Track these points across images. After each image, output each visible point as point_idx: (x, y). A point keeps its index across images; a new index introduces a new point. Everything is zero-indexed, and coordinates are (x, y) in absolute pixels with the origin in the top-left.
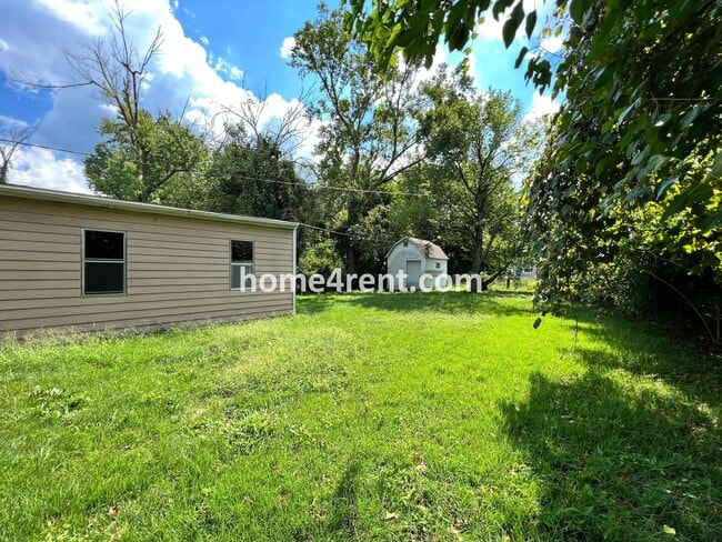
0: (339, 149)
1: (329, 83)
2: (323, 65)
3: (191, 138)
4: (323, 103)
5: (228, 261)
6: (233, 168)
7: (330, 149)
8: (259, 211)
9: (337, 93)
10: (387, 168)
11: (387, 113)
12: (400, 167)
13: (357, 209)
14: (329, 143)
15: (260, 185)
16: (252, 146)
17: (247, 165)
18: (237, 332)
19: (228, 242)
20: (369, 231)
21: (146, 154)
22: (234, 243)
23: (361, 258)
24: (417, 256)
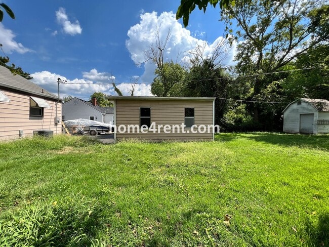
0: (249, 54)
1: (242, 20)
2: (238, 12)
3: (179, 69)
4: (239, 33)
5: (183, 117)
6: (193, 77)
7: (244, 56)
8: (203, 94)
9: (247, 24)
10: (284, 56)
11: (284, 22)
12: (295, 54)
13: (259, 85)
14: (243, 53)
15: (203, 82)
16: (201, 65)
17: (198, 75)
18: (183, 145)
19: (184, 109)
20: (267, 97)
21: (165, 78)
22: (186, 109)
23: (261, 114)
24: (311, 110)
